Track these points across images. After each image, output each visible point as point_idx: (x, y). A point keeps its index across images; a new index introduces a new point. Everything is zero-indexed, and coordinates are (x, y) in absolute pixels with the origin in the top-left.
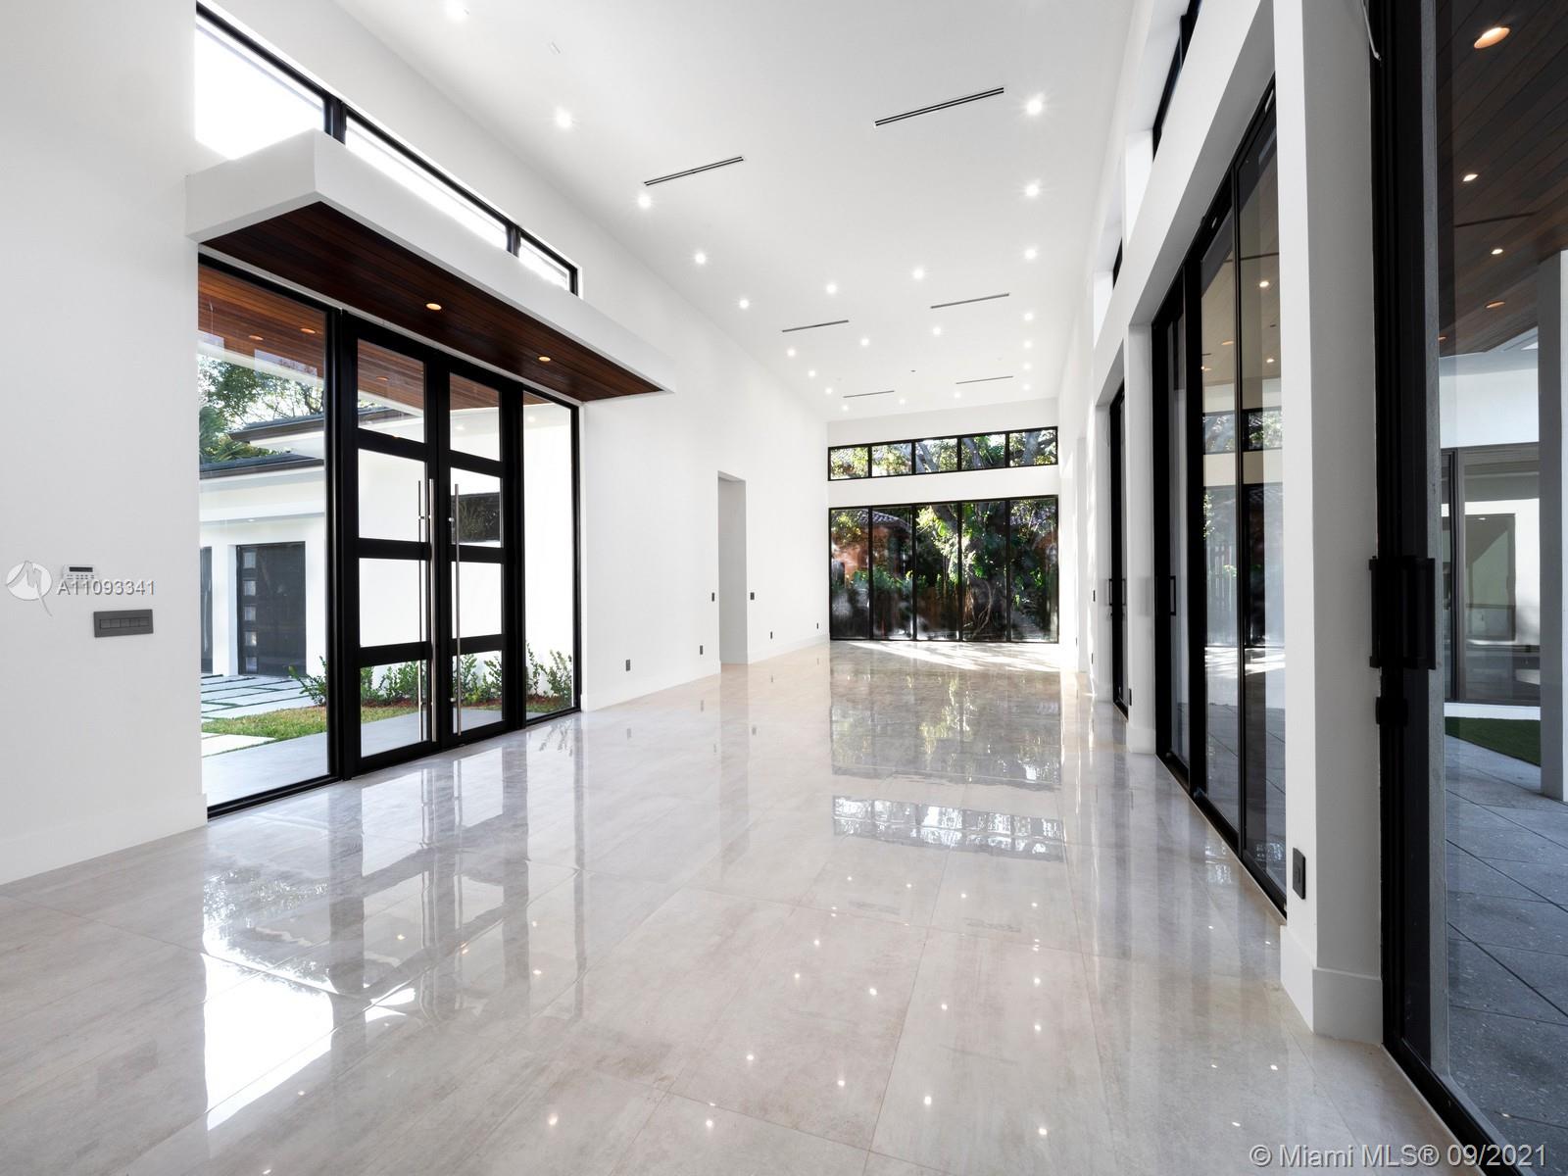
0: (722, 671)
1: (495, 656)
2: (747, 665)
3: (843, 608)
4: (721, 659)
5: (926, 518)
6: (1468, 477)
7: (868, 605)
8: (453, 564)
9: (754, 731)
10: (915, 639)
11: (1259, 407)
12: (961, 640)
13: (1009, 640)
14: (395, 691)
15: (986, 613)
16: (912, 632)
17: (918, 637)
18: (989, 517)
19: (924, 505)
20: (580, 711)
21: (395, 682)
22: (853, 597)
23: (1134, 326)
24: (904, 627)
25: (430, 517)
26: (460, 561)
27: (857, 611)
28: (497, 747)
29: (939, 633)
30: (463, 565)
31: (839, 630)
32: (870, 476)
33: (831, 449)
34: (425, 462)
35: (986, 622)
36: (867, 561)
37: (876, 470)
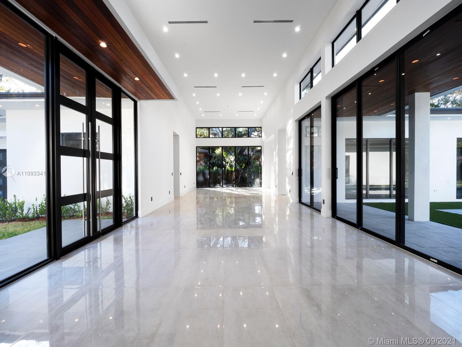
0: (174, 200)
1: (111, 198)
2: (180, 197)
3: (201, 178)
4: (174, 195)
5: (218, 151)
6: (370, 146)
7: (208, 177)
8: (97, 160)
9: (181, 219)
10: (222, 187)
11: (320, 126)
12: (236, 187)
13: (249, 187)
14: (37, 214)
15: (239, 179)
16: (222, 185)
17: (223, 186)
18: (240, 151)
19: (218, 147)
20: (138, 217)
21: (37, 210)
22: (204, 175)
23: (327, 97)
24: (220, 183)
25: (89, 139)
26: (101, 158)
27: (205, 179)
28: (111, 235)
29: (229, 185)
30: (102, 161)
31: (200, 185)
32: (209, 137)
33: (197, 128)
34: (86, 115)
35: (239, 181)
36: (208, 163)
37: (211, 136)
